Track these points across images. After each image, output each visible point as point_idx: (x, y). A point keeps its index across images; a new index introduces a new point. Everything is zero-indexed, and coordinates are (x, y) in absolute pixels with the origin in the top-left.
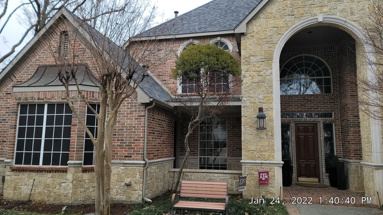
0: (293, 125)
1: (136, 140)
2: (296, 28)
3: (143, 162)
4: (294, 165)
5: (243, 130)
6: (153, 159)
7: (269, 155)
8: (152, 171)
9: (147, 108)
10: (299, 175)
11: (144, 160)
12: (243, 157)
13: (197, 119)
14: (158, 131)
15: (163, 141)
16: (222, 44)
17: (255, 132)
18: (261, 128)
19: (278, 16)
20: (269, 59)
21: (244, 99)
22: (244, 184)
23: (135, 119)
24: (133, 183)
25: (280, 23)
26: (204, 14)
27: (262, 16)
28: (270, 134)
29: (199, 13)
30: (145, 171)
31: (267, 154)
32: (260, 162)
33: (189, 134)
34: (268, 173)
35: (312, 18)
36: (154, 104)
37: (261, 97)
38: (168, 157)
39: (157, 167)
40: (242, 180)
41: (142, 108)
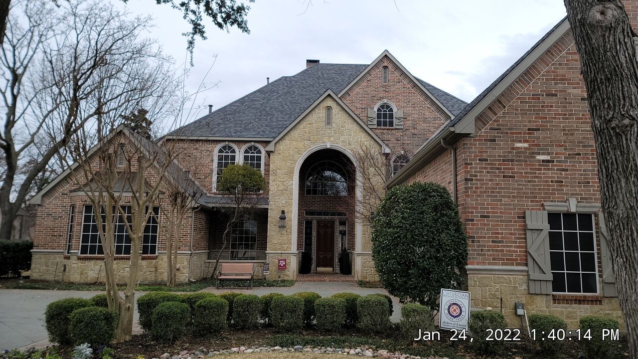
1: (185, 236)
2: (312, 151)
3: (190, 252)
4: (314, 257)
5: (268, 228)
6: (196, 250)
7: (287, 247)
9: (194, 211)
10: (318, 265)
12: (268, 249)
13: (234, 221)
14: (199, 228)
17: (278, 229)
18: (282, 227)
19: (299, 140)
20: (291, 172)
21: (271, 203)
22: (268, 269)
24: (181, 268)
25: (301, 145)
28: (289, 230)
30: (191, 259)
32: (280, 252)
34: (285, 260)
35: (323, 144)
36: (200, 208)
37: (284, 202)
38: (204, 250)
39: (198, 257)
40: (266, 266)
41: (191, 211)
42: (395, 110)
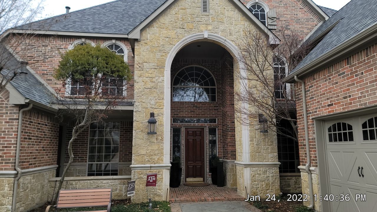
0: (183, 130)
1: (6, 147)
2: (186, 41)
3: (14, 172)
4: (183, 167)
5: (134, 135)
6: (28, 168)
7: (158, 159)
8: (26, 182)
9: (22, 110)
10: (187, 176)
11: (15, 170)
12: (133, 162)
13: (82, 124)
14: (36, 136)
15: (43, 147)
16: (117, 47)
17: (146, 136)
18: (152, 133)
19: (170, 28)
20: (161, 67)
21: (136, 104)
22: (133, 189)
23: (6, 122)
25: (172, 34)
26: (99, 14)
27: (155, 25)
28: (160, 138)
29: (94, 12)
30: (16, 182)
31: (156, 158)
32: (149, 165)
33: (73, 139)
34: (156, 176)
35: (199, 33)
36: (31, 106)
37: (153, 102)
38: (49, 165)
39: (34, 177)
41: (15, 110)
42: (267, 10)
